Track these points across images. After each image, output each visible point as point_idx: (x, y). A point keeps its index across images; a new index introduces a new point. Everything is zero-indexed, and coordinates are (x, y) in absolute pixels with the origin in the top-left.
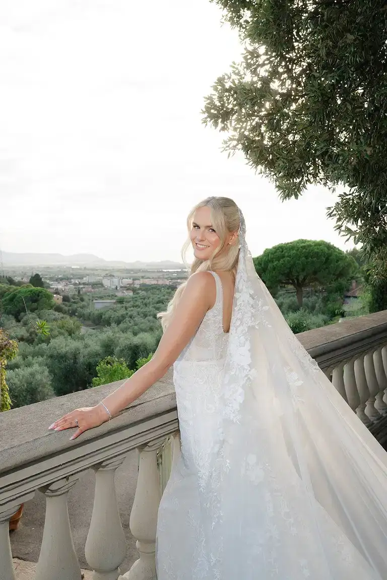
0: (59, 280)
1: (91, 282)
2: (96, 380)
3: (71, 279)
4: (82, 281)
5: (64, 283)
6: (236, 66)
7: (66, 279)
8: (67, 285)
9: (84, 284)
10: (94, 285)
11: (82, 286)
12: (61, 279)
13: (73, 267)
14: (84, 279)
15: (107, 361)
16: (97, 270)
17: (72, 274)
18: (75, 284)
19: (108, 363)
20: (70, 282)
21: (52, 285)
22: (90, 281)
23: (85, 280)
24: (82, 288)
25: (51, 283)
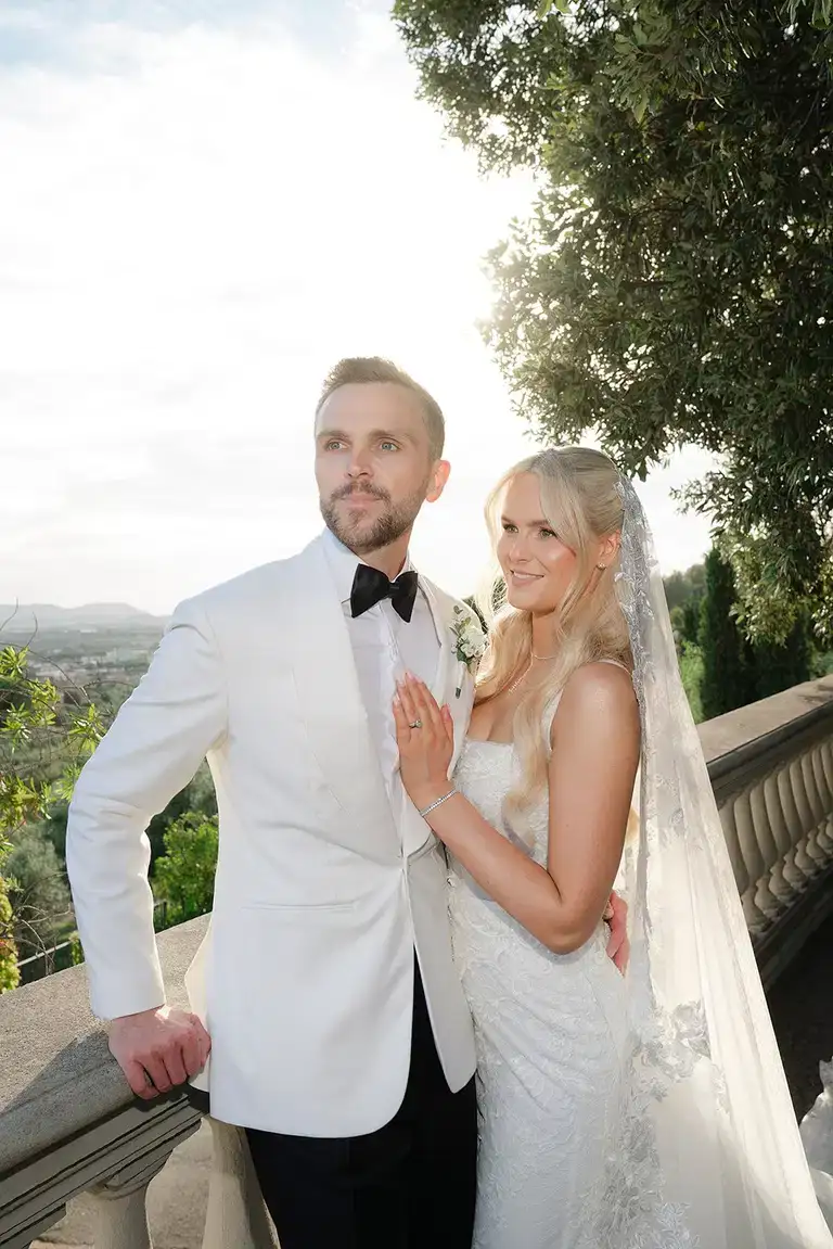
0: (54, 660)
1: (123, 662)
2: (164, 863)
3: (80, 656)
4: (104, 661)
5: (64, 666)
6: (519, 226)
7: (70, 656)
8: (71, 669)
9: (109, 665)
10: (130, 666)
11: (105, 670)
12: (60, 657)
13: (83, 631)
14: (109, 654)
15: (186, 822)
16: (134, 635)
17: (82, 646)
18: (89, 667)
19: (188, 826)
20: (78, 663)
21: (39, 669)
22: (121, 659)
23: (111, 656)
24: (104, 674)
25: (35, 666)
